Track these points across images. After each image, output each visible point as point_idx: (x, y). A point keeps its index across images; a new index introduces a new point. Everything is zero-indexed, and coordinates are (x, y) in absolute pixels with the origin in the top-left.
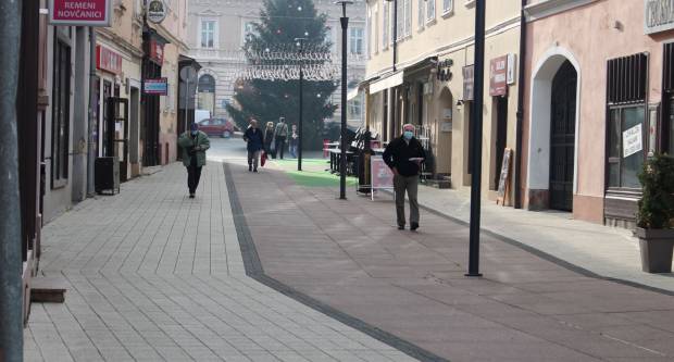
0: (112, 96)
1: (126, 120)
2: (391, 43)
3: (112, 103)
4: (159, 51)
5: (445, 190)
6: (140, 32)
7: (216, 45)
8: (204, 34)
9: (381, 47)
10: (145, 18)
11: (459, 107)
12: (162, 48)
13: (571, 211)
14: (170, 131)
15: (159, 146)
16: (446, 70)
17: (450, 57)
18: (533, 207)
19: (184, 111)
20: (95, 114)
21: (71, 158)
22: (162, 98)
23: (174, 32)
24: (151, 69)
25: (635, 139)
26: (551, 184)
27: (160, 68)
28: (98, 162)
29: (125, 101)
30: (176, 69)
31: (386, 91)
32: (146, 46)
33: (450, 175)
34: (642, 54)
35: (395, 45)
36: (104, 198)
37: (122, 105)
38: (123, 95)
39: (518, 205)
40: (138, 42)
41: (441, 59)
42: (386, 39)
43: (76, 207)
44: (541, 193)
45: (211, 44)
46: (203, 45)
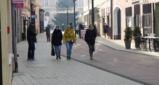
0: (25, 19)
1: (28, 24)
2: (88, 4)
3: (24, 21)
4: (34, 8)
5: (99, 37)
6: (30, 5)
7: (49, 4)
8: (46, 2)
9: (86, 5)
10: (31, 1)
11: (101, 18)
12: (35, 8)
13: (120, 39)
14: (38, 26)
15: (36, 30)
16: (98, 10)
17: (99, 7)
18: (115, 39)
19: (41, 21)
20: (21, 24)
21: (17, 33)
22: (36, 19)
23: (38, 3)
24: (33, 13)
25: (130, 24)
26: (118, 34)
27: (35, 12)
28: (22, 34)
29: (27, 20)
30: (39, 12)
31: (88, 14)
32: (31, 8)
33: (100, 33)
34: (131, 7)
35: (89, 4)
36: (24, 41)
37: (27, 21)
38: (27, 19)
39: (112, 39)
40: (29, 7)
41: (97, 8)
42: (87, 3)
43: (18, 43)
44: (116, 36)
45: (48, 4)
46: (46, 5)
